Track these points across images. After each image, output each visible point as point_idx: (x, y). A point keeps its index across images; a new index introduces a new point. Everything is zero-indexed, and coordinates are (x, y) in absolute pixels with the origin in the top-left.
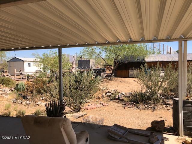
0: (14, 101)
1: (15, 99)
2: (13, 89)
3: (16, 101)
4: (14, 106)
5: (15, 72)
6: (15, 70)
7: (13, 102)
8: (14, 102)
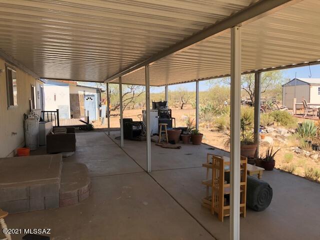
0: (297, 151)
1: (297, 148)
2: (294, 131)
3: (300, 152)
4: (298, 159)
5: (295, 103)
6: (295, 100)
7: (295, 151)
8: (297, 153)
